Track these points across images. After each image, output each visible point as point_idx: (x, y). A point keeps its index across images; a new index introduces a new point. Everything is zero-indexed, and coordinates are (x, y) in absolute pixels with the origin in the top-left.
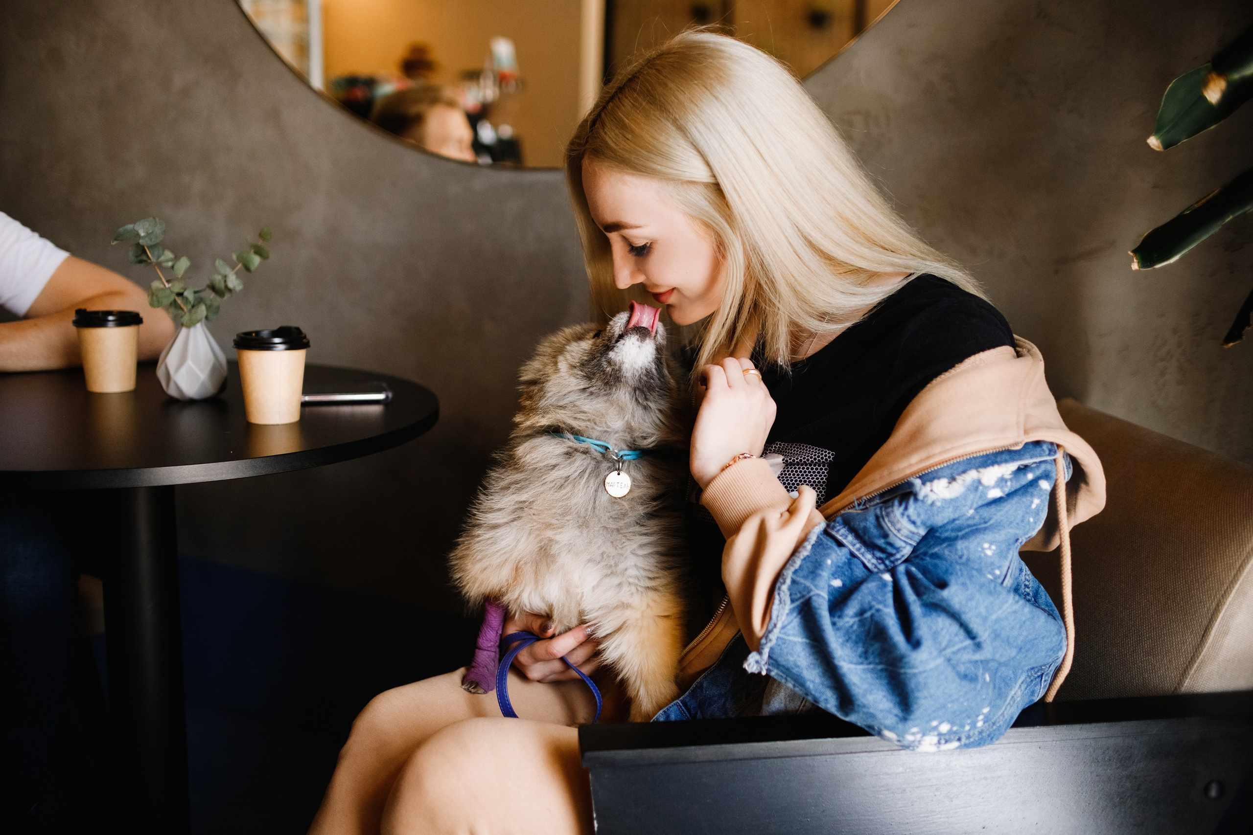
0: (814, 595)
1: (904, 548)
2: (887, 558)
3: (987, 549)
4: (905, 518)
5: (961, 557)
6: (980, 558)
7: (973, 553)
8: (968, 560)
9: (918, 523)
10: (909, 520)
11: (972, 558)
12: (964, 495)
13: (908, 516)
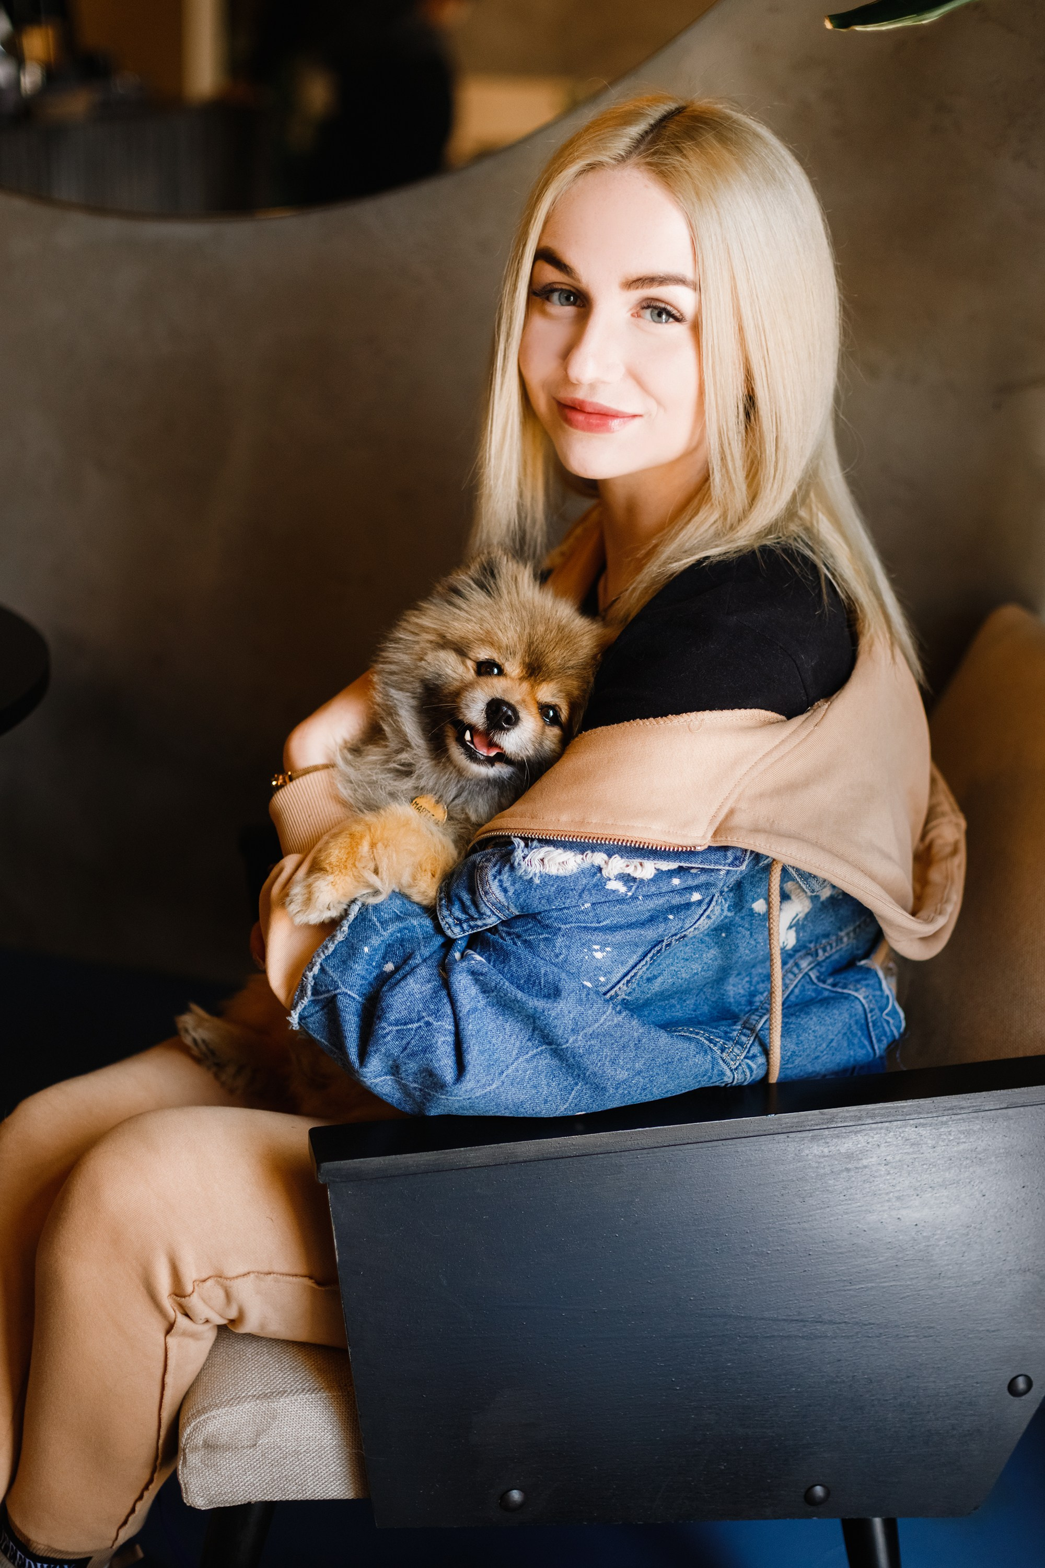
0: (340, 994)
1: (489, 917)
2: (467, 921)
3: (596, 951)
4: (496, 882)
5: (557, 956)
6: (582, 960)
7: (574, 953)
8: (565, 961)
9: (510, 893)
10: (501, 886)
11: (570, 959)
12: (576, 877)
13: (500, 881)
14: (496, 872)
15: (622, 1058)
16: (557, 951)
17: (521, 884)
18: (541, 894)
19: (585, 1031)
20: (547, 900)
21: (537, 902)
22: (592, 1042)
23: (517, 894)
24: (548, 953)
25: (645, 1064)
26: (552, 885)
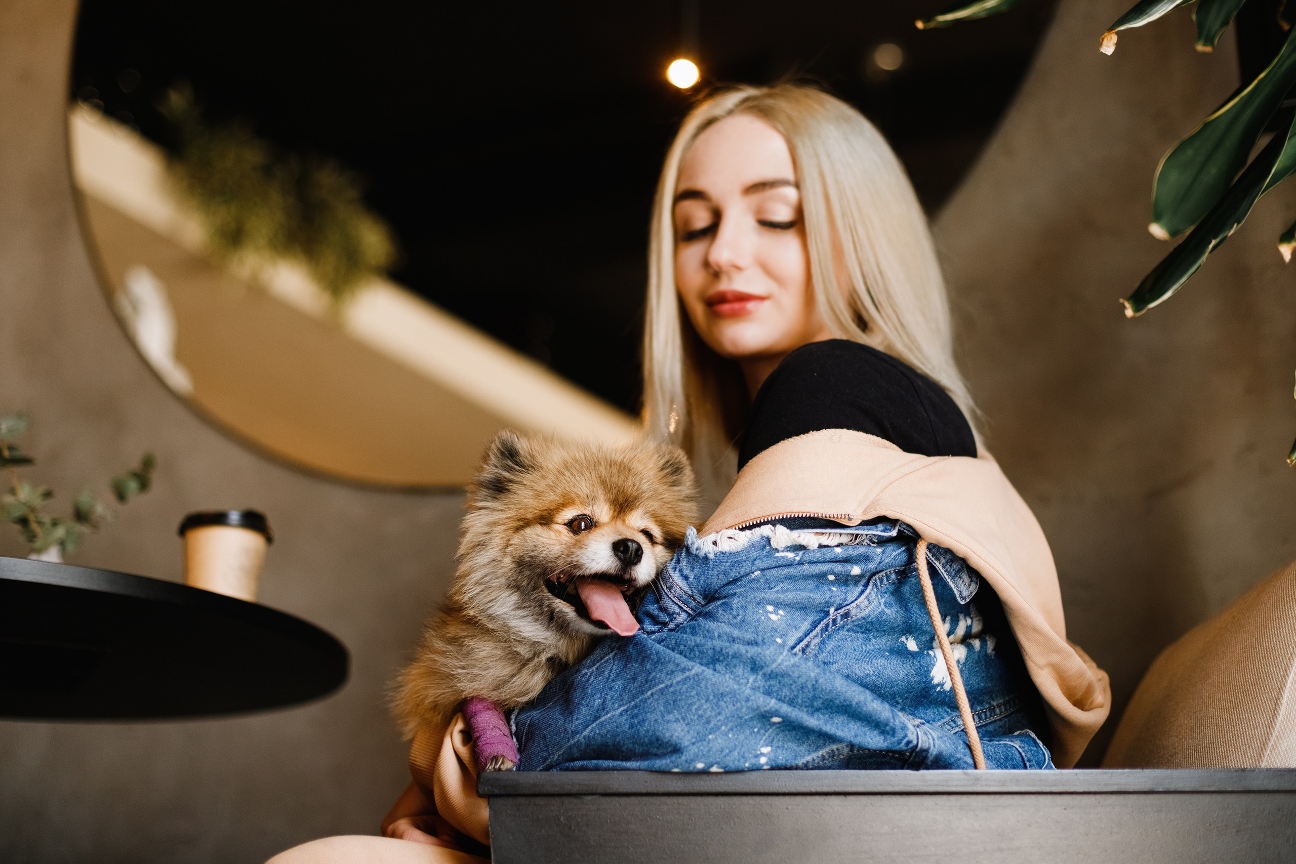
3: (771, 613)
4: (677, 573)
5: (735, 618)
6: (758, 620)
7: (751, 614)
8: (743, 621)
9: (691, 579)
10: (682, 575)
11: (748, 618)
12: (747, 551)
13: (681, 571)
14: (675, 563)
15: (800, 697)
16: (735, 613)
17: (700, 568)
18: (718, 571)
19: (763, 671)
20: (724, 574)
21: (716, 579)
22: (772, 683)
23: (697, 578)
24: (726, 617)
25: (823, 703)
26: (727, 562)
